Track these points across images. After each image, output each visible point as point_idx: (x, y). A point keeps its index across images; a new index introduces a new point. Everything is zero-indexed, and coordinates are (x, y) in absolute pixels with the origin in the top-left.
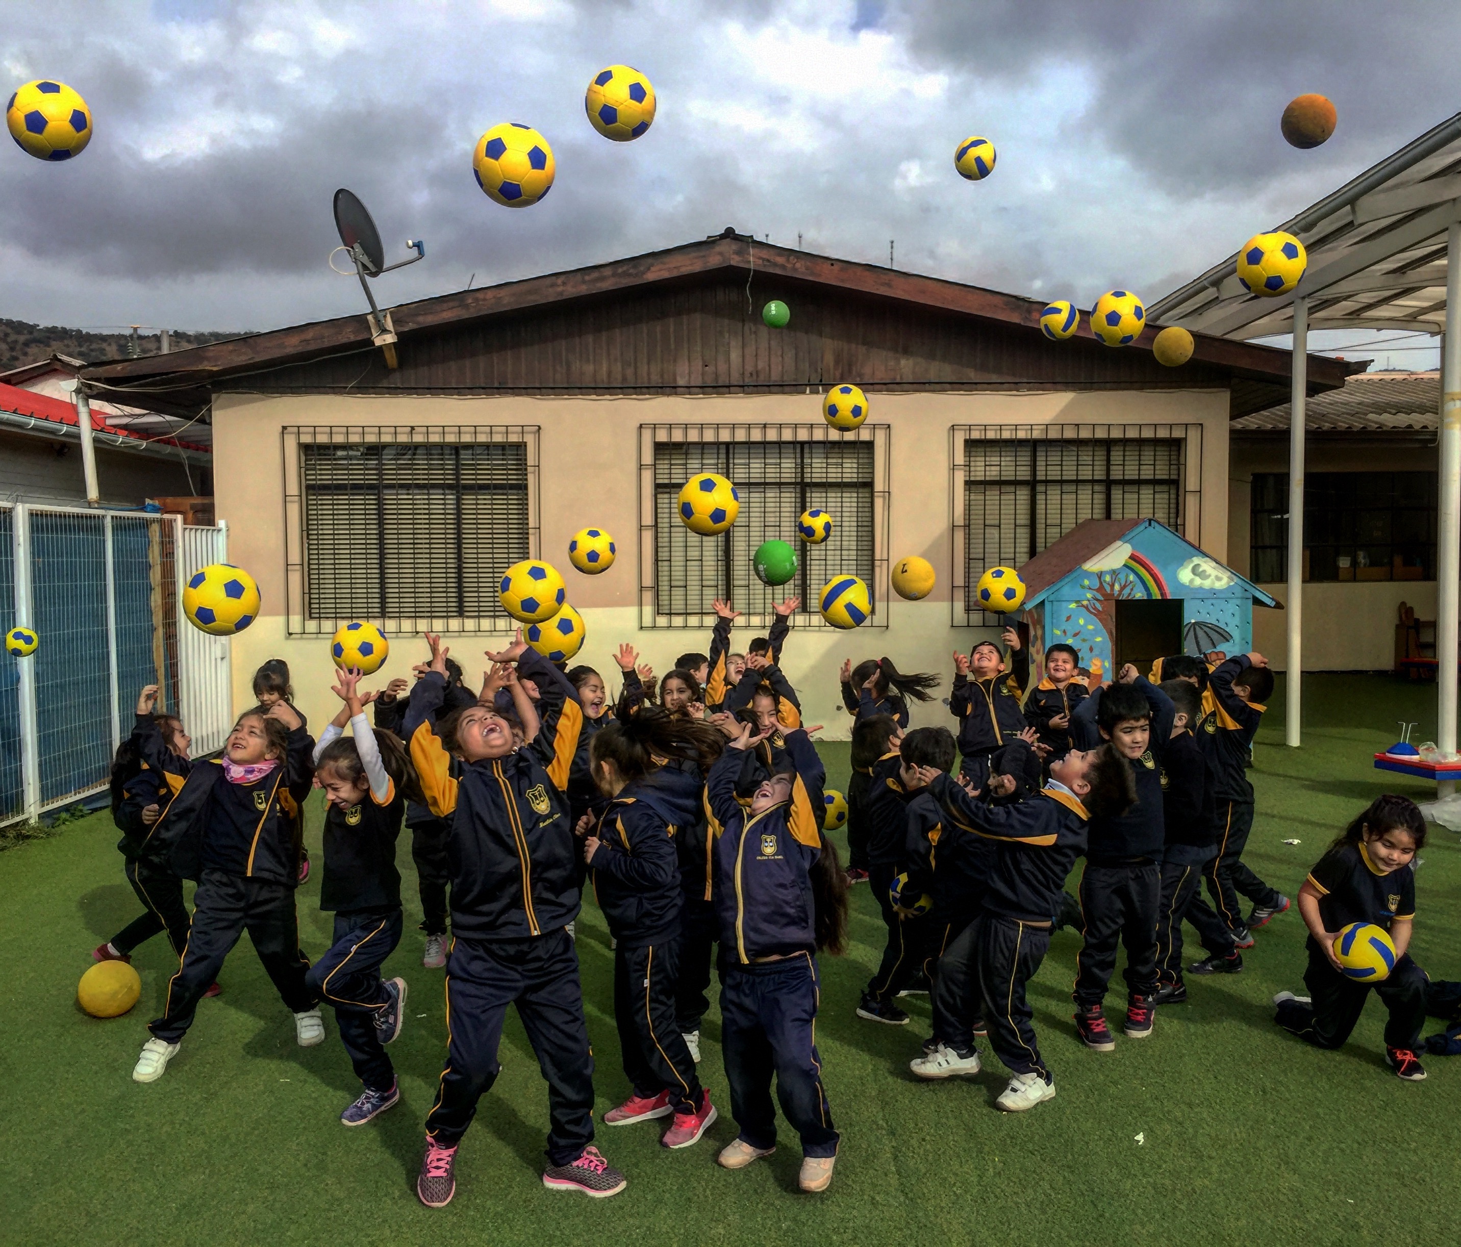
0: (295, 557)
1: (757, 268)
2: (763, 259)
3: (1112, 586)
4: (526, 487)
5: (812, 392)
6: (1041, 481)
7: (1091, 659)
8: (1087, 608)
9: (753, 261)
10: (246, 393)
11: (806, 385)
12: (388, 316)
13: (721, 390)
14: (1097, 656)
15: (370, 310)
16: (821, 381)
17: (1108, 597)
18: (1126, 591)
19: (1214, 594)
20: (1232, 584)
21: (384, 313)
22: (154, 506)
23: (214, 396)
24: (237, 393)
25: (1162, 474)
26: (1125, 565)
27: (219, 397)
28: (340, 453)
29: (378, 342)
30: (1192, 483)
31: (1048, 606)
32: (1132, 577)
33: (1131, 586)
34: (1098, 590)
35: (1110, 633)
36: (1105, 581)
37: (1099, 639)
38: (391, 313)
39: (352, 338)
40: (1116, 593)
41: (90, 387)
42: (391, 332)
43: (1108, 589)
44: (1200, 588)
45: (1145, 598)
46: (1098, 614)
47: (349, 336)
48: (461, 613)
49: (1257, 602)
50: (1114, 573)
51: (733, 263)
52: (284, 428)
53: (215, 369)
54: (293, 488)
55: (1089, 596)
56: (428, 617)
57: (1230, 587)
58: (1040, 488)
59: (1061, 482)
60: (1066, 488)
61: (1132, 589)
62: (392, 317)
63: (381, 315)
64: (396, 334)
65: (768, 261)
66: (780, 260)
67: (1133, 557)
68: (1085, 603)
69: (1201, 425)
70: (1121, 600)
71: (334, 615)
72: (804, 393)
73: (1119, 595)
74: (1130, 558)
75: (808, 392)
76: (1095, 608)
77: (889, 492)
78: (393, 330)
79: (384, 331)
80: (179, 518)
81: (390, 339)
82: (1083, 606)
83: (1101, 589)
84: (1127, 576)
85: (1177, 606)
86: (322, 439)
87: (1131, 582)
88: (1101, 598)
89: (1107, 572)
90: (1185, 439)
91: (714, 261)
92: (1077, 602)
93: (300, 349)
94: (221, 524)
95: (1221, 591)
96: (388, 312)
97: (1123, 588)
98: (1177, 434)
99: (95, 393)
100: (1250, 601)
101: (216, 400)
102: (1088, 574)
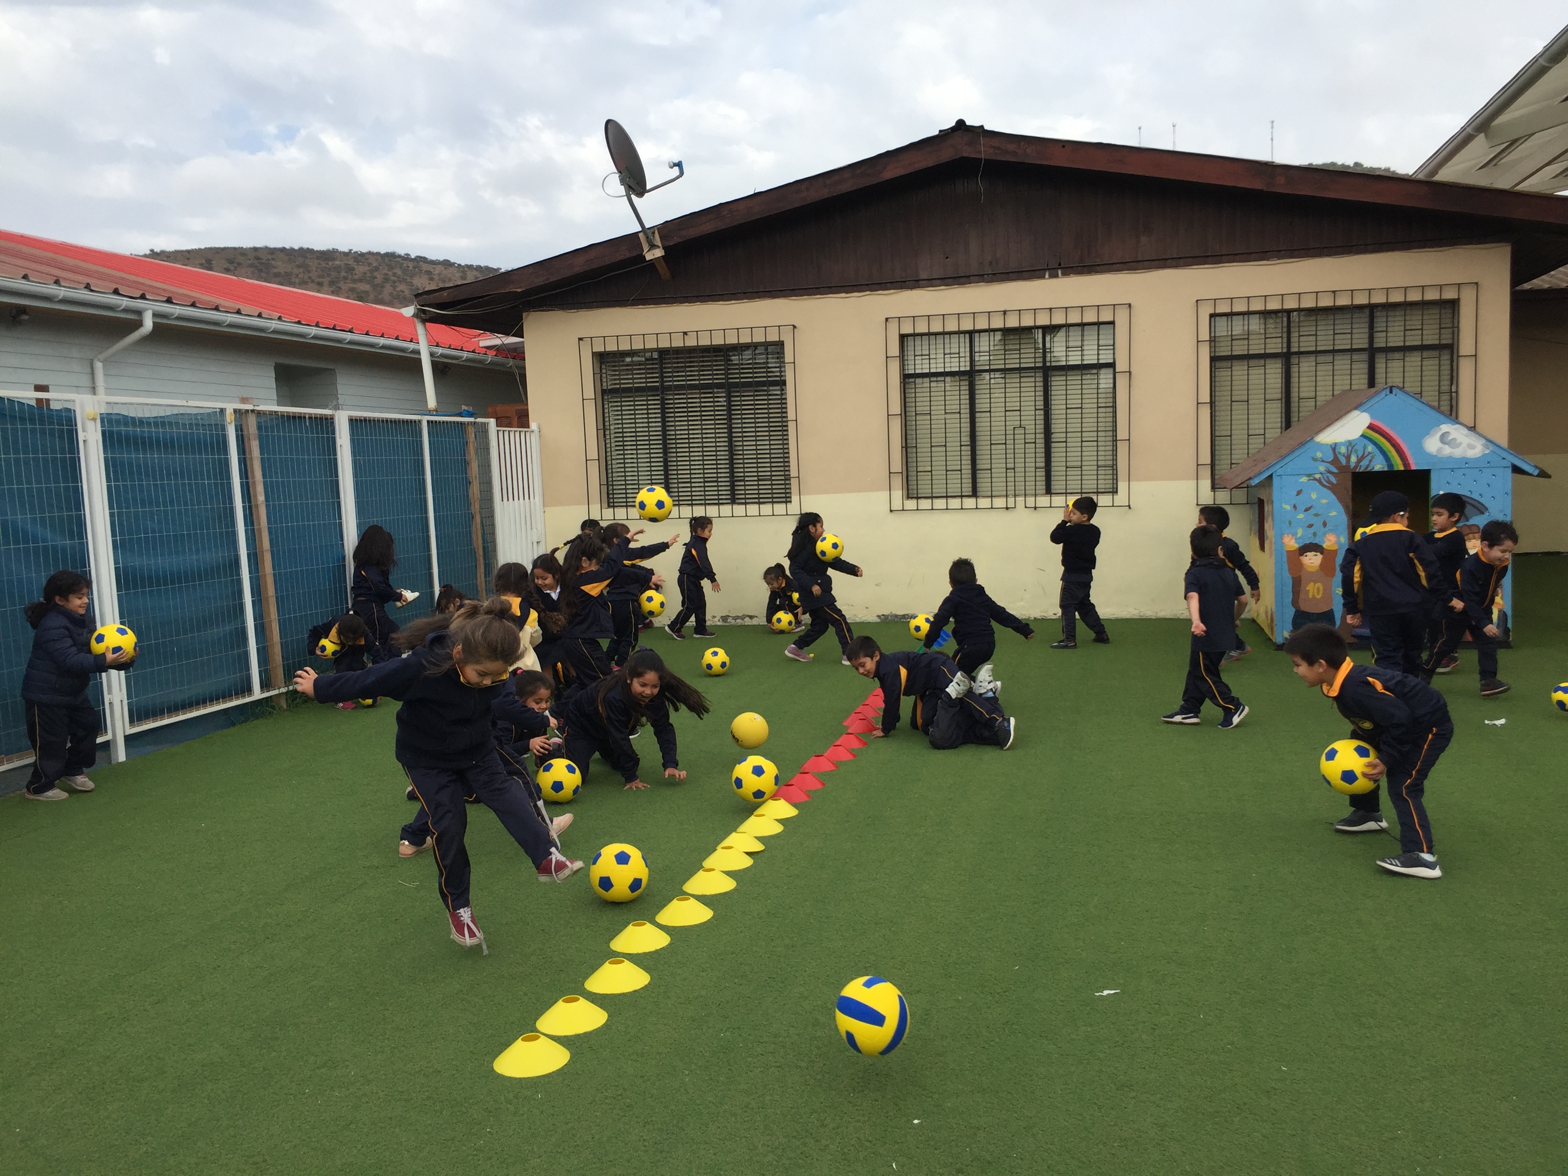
0: (593, 454)
1: (987, 157)
2: (994, 148)
3: (1348, 458)
4: (784, 383)
5: (1051, 277)
6: (1295, 353)
7: (1324, 534)
8: (1319, 481)
9: (984, 152)
10: (549, 310)
11: (1045, 270)
12: (656, 232)
13: (962, 280)
14: (1331, 531)
15: (640, 229)
16: (1060, 264)
17: (1343, 469)
18: (1364, 463)
19: (1466, 463)
20: (1487, 452)
21: (652, 230)
22: (468, 412)
23: (524, 315)
24: (541, 311)
25: (1431, 339)
26: (1363, 436)
27: (528, 315)
28: (628, 360)
29: (649, 257)
30: (1466, 346)
31: (1275, 480)
32: (1370, 448)
33: (1369, 458)
34: (1331, 463)
35: (1346, 508)
36: (1340, 453)
37: (1334, 513)
38: (658, 229)
39: (628, 255)
40: (1352, 465)
41: (424, 312)
42: (659, 247)
43: (1343, 461)
44: (1450, 458)
45: (1386, 469)
46: (1333, 488)
47: (624, 254)
48: (733, 501)
49: (1516, 470)
50: (1350, 444)
51: (965, 155)
52: (580, 339)
53: (519, 290)
54: (590, 393)
55: (1322, 468)
56: (701, 504)
57: (1484, 455)
58: (1294, 360)
59: (1316, 353)
60: (1321, 358)
61: (1370, 461)
62: (659, 232)
63: (649, 233)
64: (663, 248)
65: (999, 148)
66: (1011, 147)
67: (1371, 427)
68: (1317, 476)
69: (1477, 283)
70: (1359, 473)
71: (625, 504)
72: (1043, 277)
73: (1356, 467)
74: (1369, 427)
75: (1047, 276)
76: (1329, 482)
77: (1130, 372)
78: (660, 245)
79: (652, 246)
80: (492, 422)
81: (659, 253)
82: (1315, 479)
83: (1335, 461)
84: (1365, 447)
85: (1423, 477)
86: (612, 347)
87: (1369, 453)
88: (1335, 470)
89: (1341, 444)
90: (1458, 299)
91: (946, 155)
92: (1308, 475)
93: (586, 268)
94: (533, 425)
95: (1476, 460)
96: (656, 228)
97: (1360, 460)
98: (1449, 295)
99: (428, 317)
100: (1510, 470)
101: (527, 317)
102: (1320, 446)
